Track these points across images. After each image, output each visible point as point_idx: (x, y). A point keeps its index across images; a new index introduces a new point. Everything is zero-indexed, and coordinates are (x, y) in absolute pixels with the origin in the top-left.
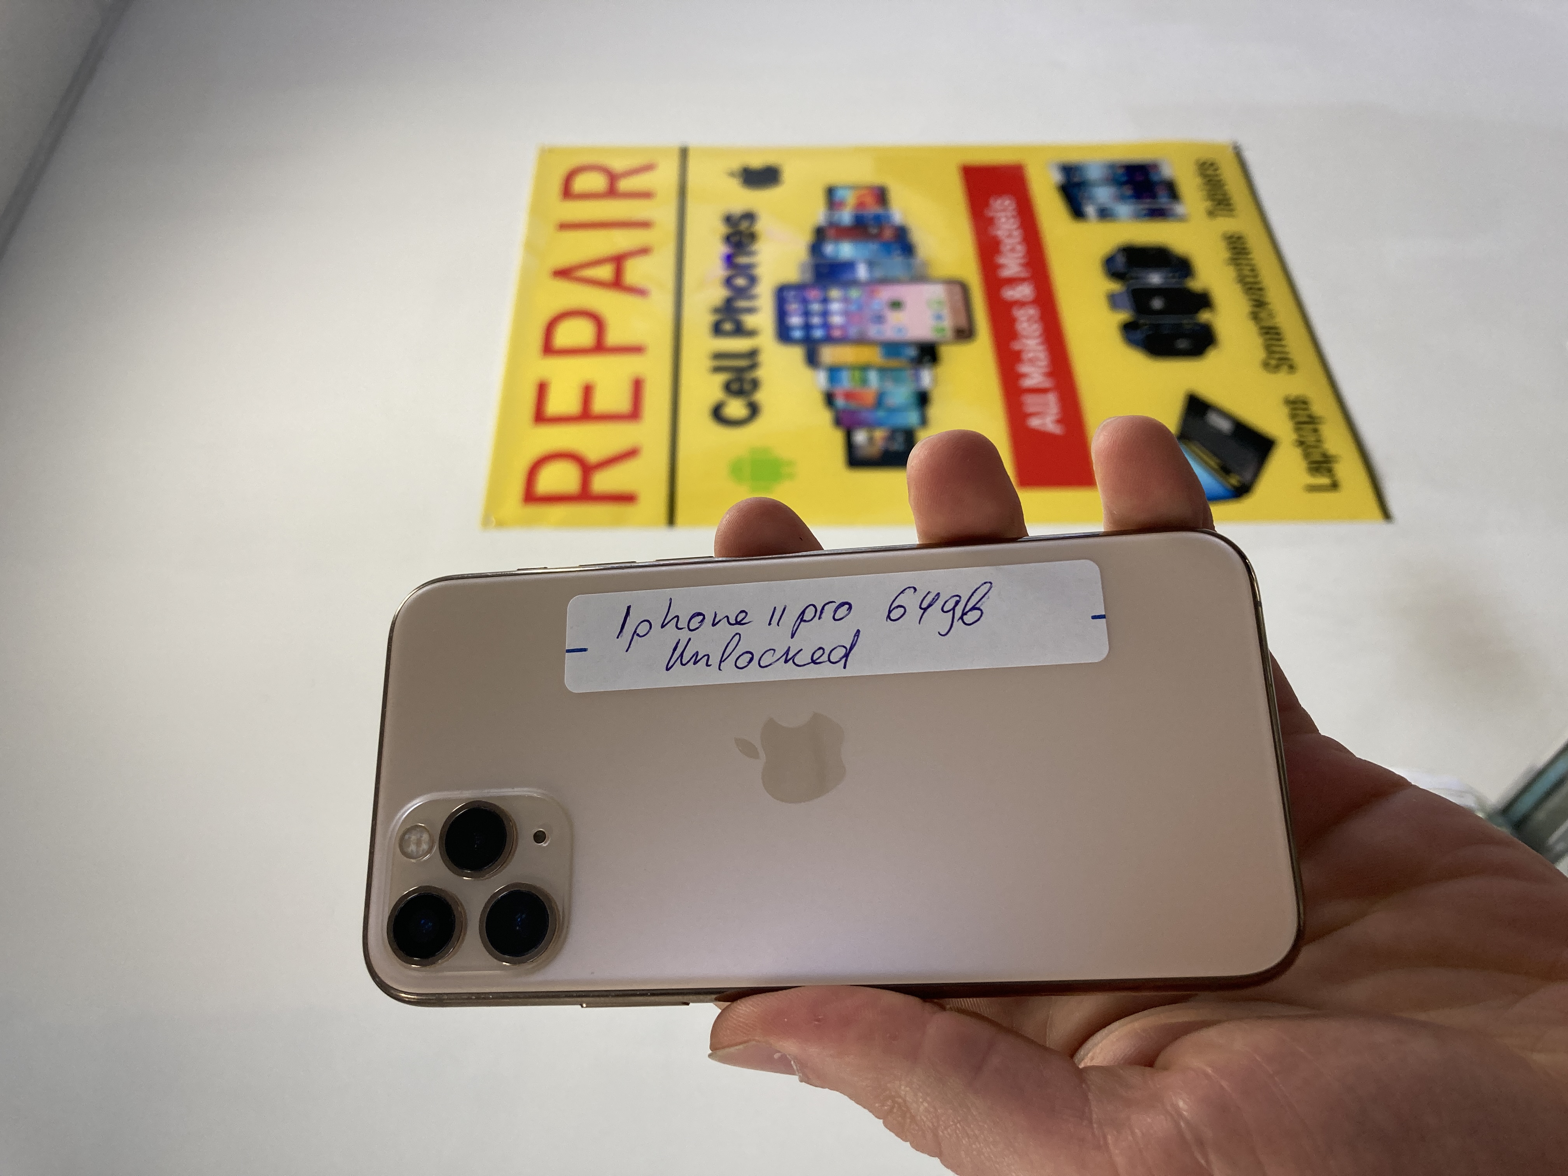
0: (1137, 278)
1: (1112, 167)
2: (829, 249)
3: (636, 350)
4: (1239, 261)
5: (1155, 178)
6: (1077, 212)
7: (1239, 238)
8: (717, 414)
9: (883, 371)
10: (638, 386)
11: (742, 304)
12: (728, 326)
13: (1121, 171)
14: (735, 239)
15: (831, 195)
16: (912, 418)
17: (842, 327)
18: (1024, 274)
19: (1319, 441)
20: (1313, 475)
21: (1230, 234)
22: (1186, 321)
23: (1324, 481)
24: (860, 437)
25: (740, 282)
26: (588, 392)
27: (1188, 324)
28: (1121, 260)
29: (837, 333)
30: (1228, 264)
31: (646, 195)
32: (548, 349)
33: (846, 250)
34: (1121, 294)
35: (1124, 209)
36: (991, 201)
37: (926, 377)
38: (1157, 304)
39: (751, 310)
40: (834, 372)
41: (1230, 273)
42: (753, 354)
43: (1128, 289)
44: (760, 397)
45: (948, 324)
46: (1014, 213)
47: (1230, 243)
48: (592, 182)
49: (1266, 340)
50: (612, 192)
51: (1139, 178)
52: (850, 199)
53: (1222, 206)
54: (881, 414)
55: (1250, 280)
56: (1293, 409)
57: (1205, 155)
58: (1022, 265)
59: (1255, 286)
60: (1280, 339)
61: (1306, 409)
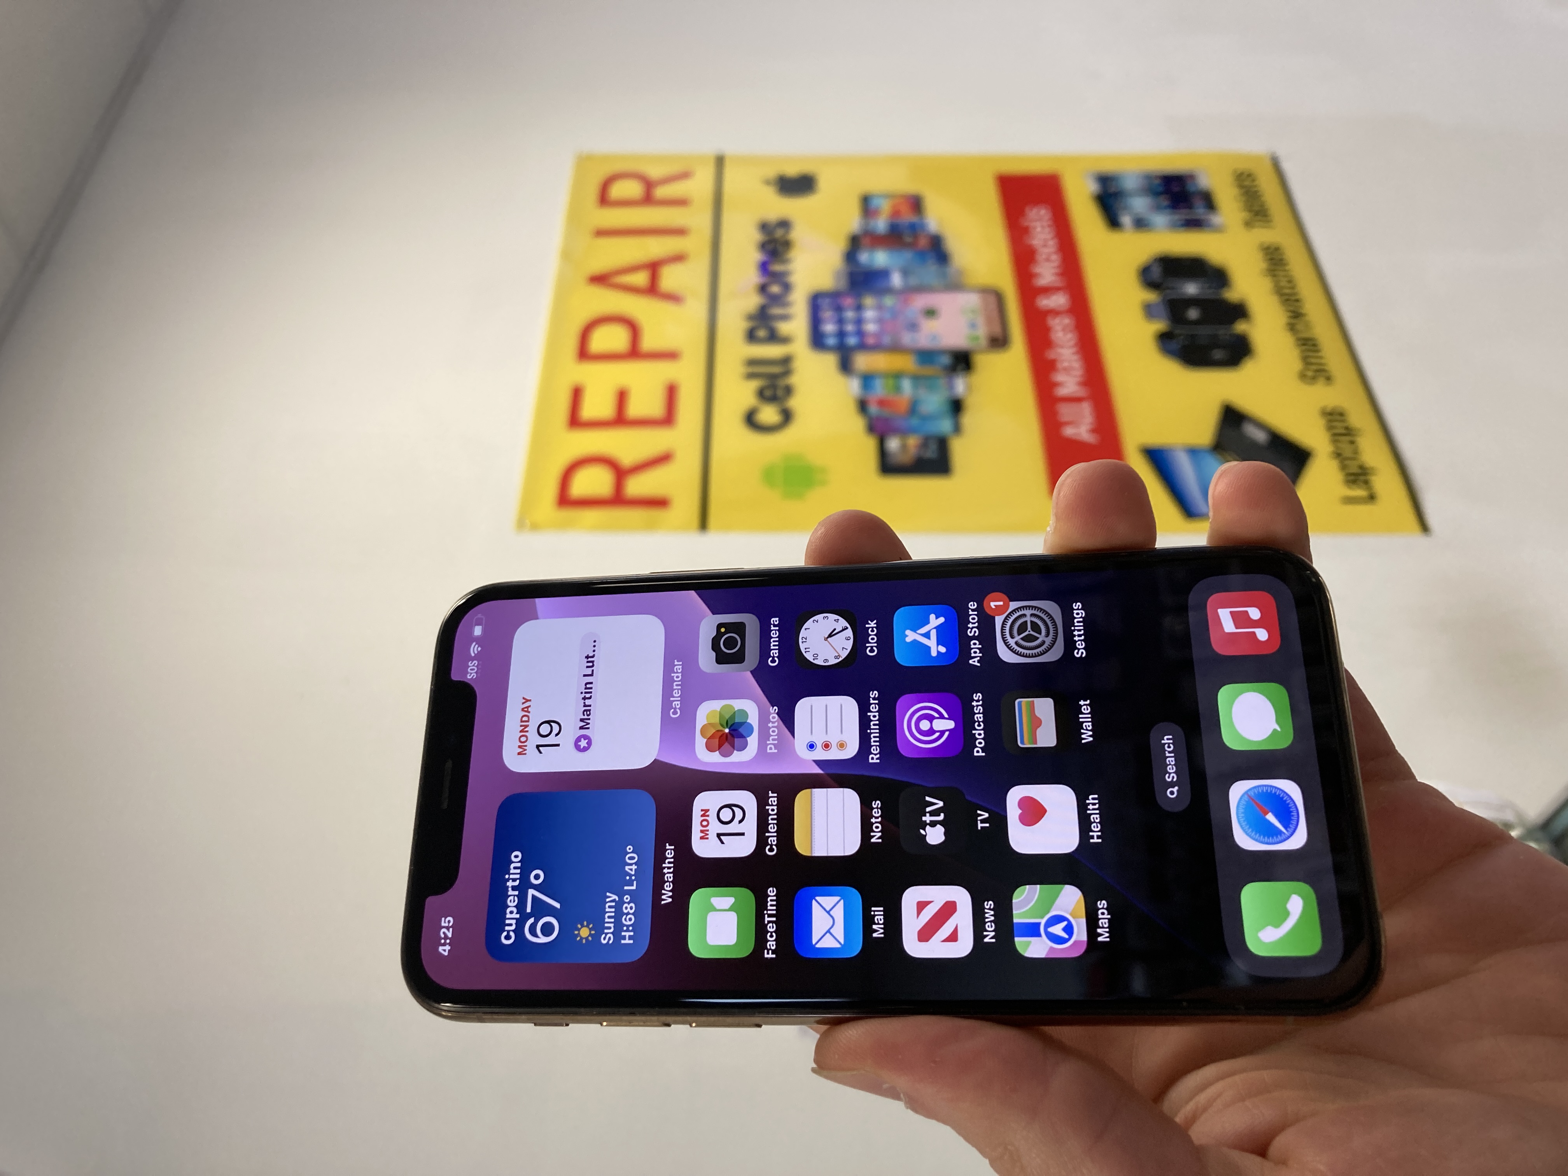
0: (1173, 288)
1: (1149, 177)
2: (864, 257)
3: (670, 356)
4: (1276, 273)
5: (1191, 188)
6: (1113, 222)
7: (1277, 249)
8: (751, 420)
9: (916, 379)
10: (672, 393)
11: (776, 311)
12: (762, 333)
13: (1157, 182)
14: (770, 247)
15: (867, 204)
16: (945, 426)
17: (877, 335)
18: (1059, 284)
19: (1356, 452)
20: (1349, 488)
21: (1266, 245)
22: (1221, 332)
23: (1360, 492)
24: (893, 444)
25: (775, 289)
26: (622, 397)
27: (1225, 334)
28: (1156, 272)
29: (870, 341)
30: (1265, 276)
31: (681, 202)
32: (584, 354)
33: (880, 258)
34: (1157, 304)
35: (1160, 219)
36: (1027, 210)
37: (960, 385)
38: (1193, 314)
39: (785, 318)
40: (867, 379)
41: (1266, 284)
42: (786, 361)
43: (1163, 300)
44: (795, 403)
45: (982, 332)
46: (1050, 223)
47: (1267, 254)
48: (629, 189)
49: (1303, 351)
50: (648, 199)
51: (1176, 189)
52: (885, 207)
53: (1259, 218)
54: (914, 422)
55: (1287, 291)
56: (1330, 421)
57: (1242, 166)
58: (1057, 274)
59: (1293, 298)
60: (1318, 351)
61: (1343, 421)
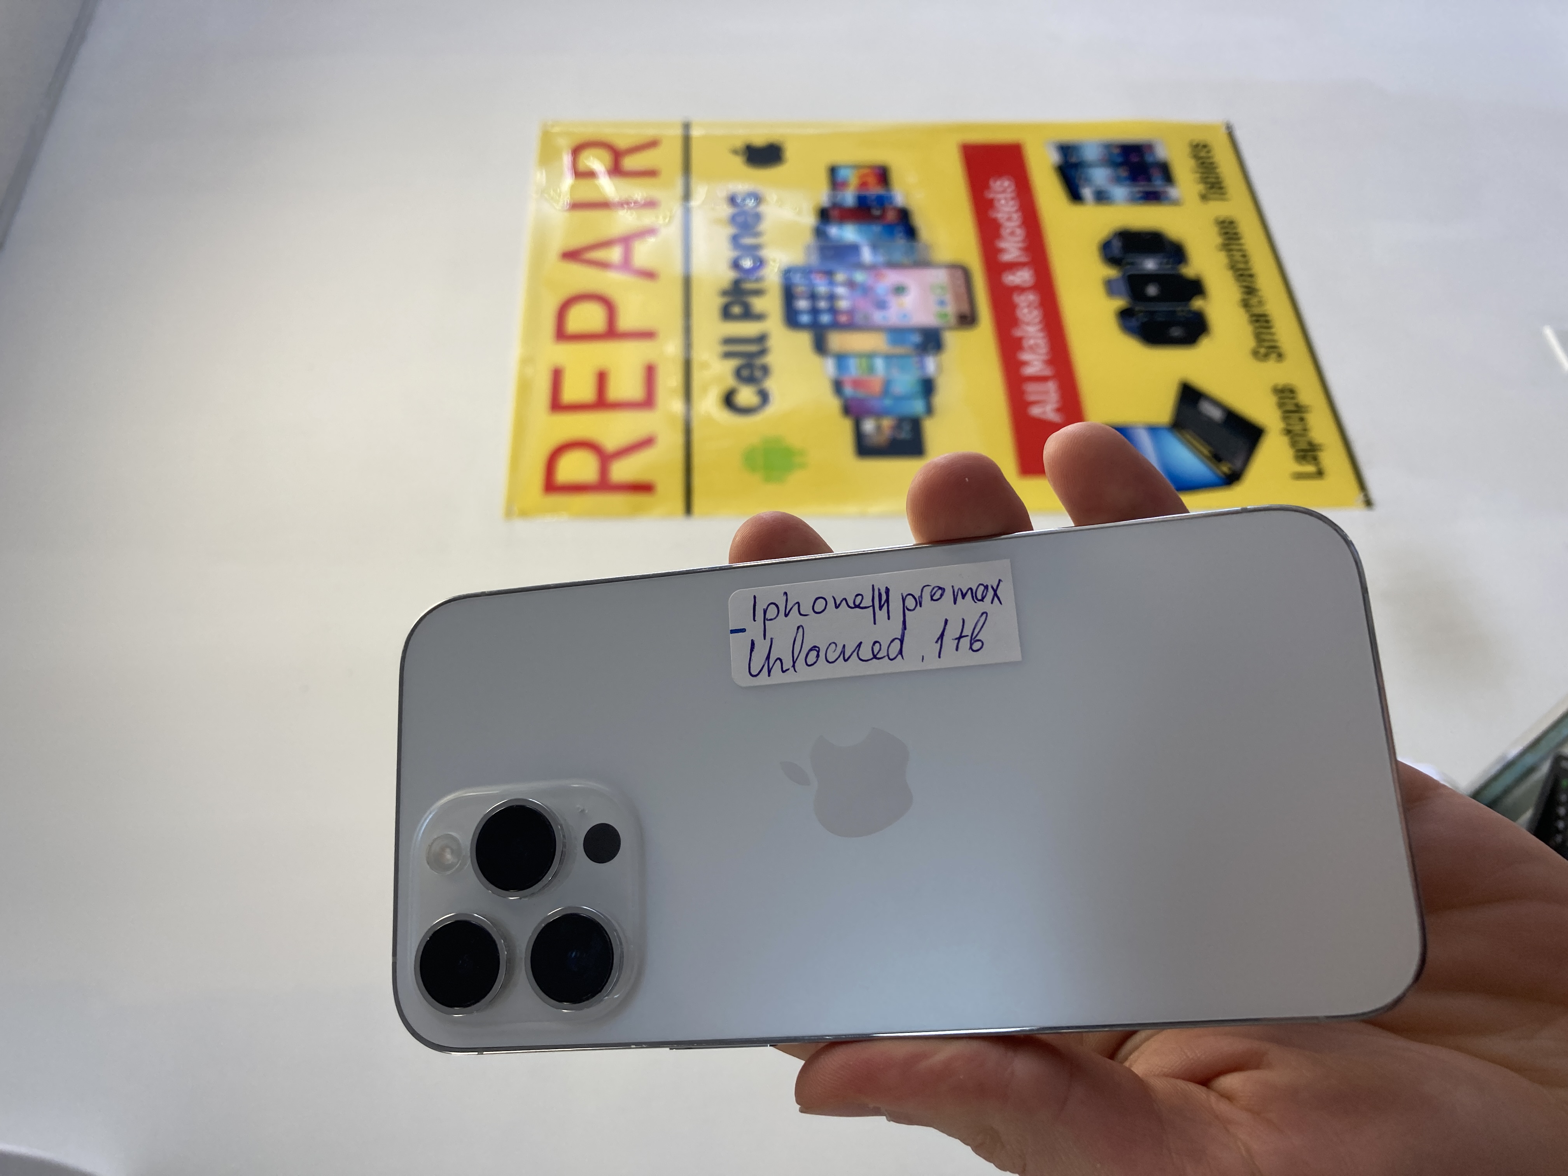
0: (1132, 264)
1: (1108, 147)
2: (834, 231)
3: (647, 335)
4: (1230, 247)
5: (1149, 159)
6: (1075, 195)
7: (1232, 223)
8: (729, 400)
9: (888, 357)
10: (650, 372)
11: (750, 286)
12: (736, 310)
13: (1116, 151)
14: (740, 219)
15: (834, 174)
16: (917, 406)
17: (851, 312)
18: (1024, 259)
19: (1305, 430)
20: (1299, 463)
21: (1221, 219)
22: (1179, 308)
23: (1310, 468)
24: (869, 426)
25: (747, 263)
26: (602, 379)
27: (1183, 311)
28: (1117, 245)
29: (843, 319)
30: (1221, 250)
31: (650, 173)
32: (562, 334)
34: (1116, 280)
35: (1120, 192)
36: (991, 183)
37: (931, 364)
38: (1152, 290)
39: (759, 293)
40: (841, 359)
41: (1221, 258)
42: (761, 339)
43: (1123, 276)
44: (771, 384)
45: (951, 309)
46: (1013, 195)
47: (1222, 228)
49: (1256, 328)
50: (616, 170)
51: (1135, 159)
52: (852, 179)
53: (1214, 190)
54: (888, 402)
55: (1241, 266)
56: (1281, 398)
57: (1199, 137)
58: (1021, 249)
59: (1246, 273)
60: (1269, 328)
61: (1293, 398)
